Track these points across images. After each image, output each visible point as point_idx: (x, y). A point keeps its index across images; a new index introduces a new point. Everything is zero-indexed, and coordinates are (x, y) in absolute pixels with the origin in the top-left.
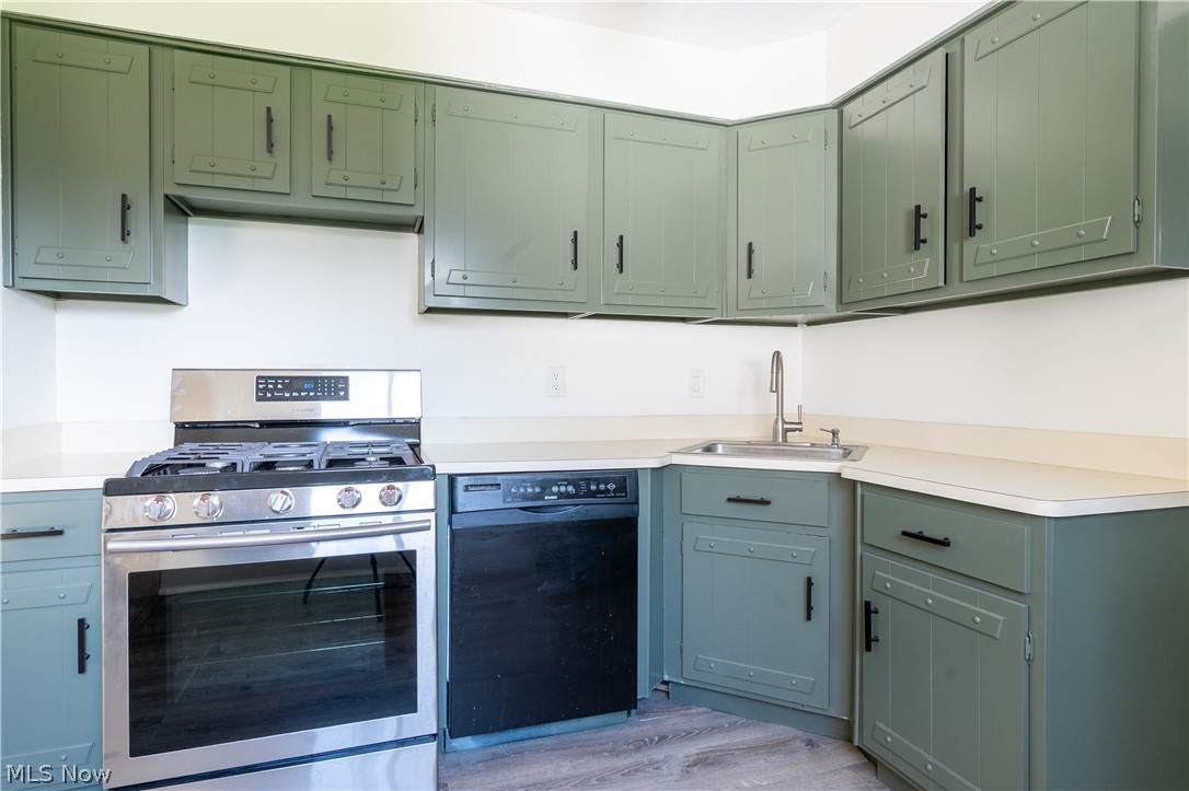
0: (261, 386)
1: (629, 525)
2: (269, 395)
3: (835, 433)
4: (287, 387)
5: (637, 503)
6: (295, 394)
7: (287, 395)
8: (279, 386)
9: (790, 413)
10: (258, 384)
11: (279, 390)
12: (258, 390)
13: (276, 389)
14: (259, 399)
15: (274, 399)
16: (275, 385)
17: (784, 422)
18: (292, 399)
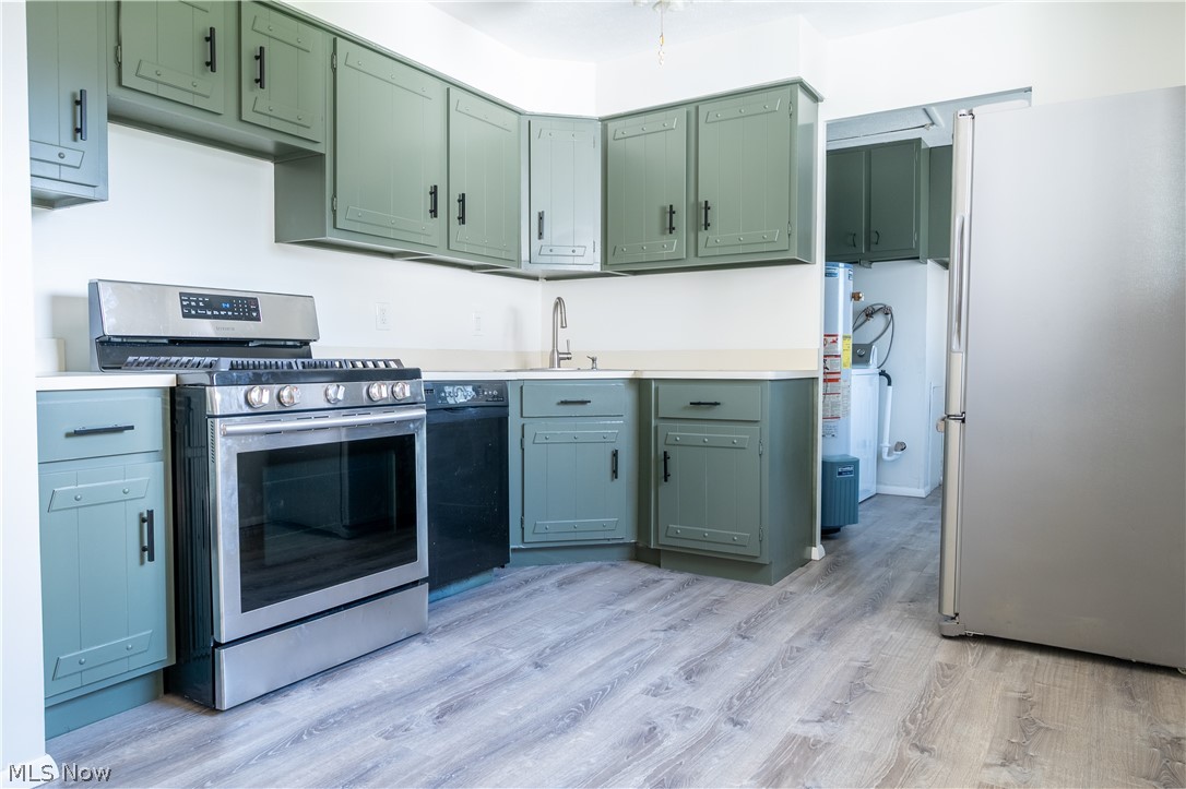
0: (185, 303)
1: (502, 422)
2: (193, 312)
3: (594, 360)
4: (208, 306)
5: (507, 406)
6: (216, 313)
7: (209, 313)
8: (201, 304)
9: (562, 348)
10: (182, 300)
11: (201, 308)
12: (183, 306)
13: (198, 307)
14: (185, 316)
15: (198, 316)
16: (197, 302)
17: (559, 353)
18: (215, 317)
